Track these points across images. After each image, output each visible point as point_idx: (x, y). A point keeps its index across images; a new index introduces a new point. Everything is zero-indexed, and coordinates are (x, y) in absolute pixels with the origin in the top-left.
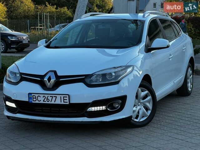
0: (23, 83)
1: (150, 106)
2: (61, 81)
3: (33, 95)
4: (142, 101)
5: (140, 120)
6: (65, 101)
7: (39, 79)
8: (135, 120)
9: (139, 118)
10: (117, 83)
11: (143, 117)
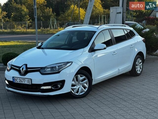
0: (12, 71)
1: (87, 86)
2: (28, 70)
3: (14, 78)
4: (81, 83)
5: (79, 94)
6: (29, 82)
7: (18, 69)
8: (76, 94)
9: (79, 93)
10: (59, 72)
11: (82, 92)
